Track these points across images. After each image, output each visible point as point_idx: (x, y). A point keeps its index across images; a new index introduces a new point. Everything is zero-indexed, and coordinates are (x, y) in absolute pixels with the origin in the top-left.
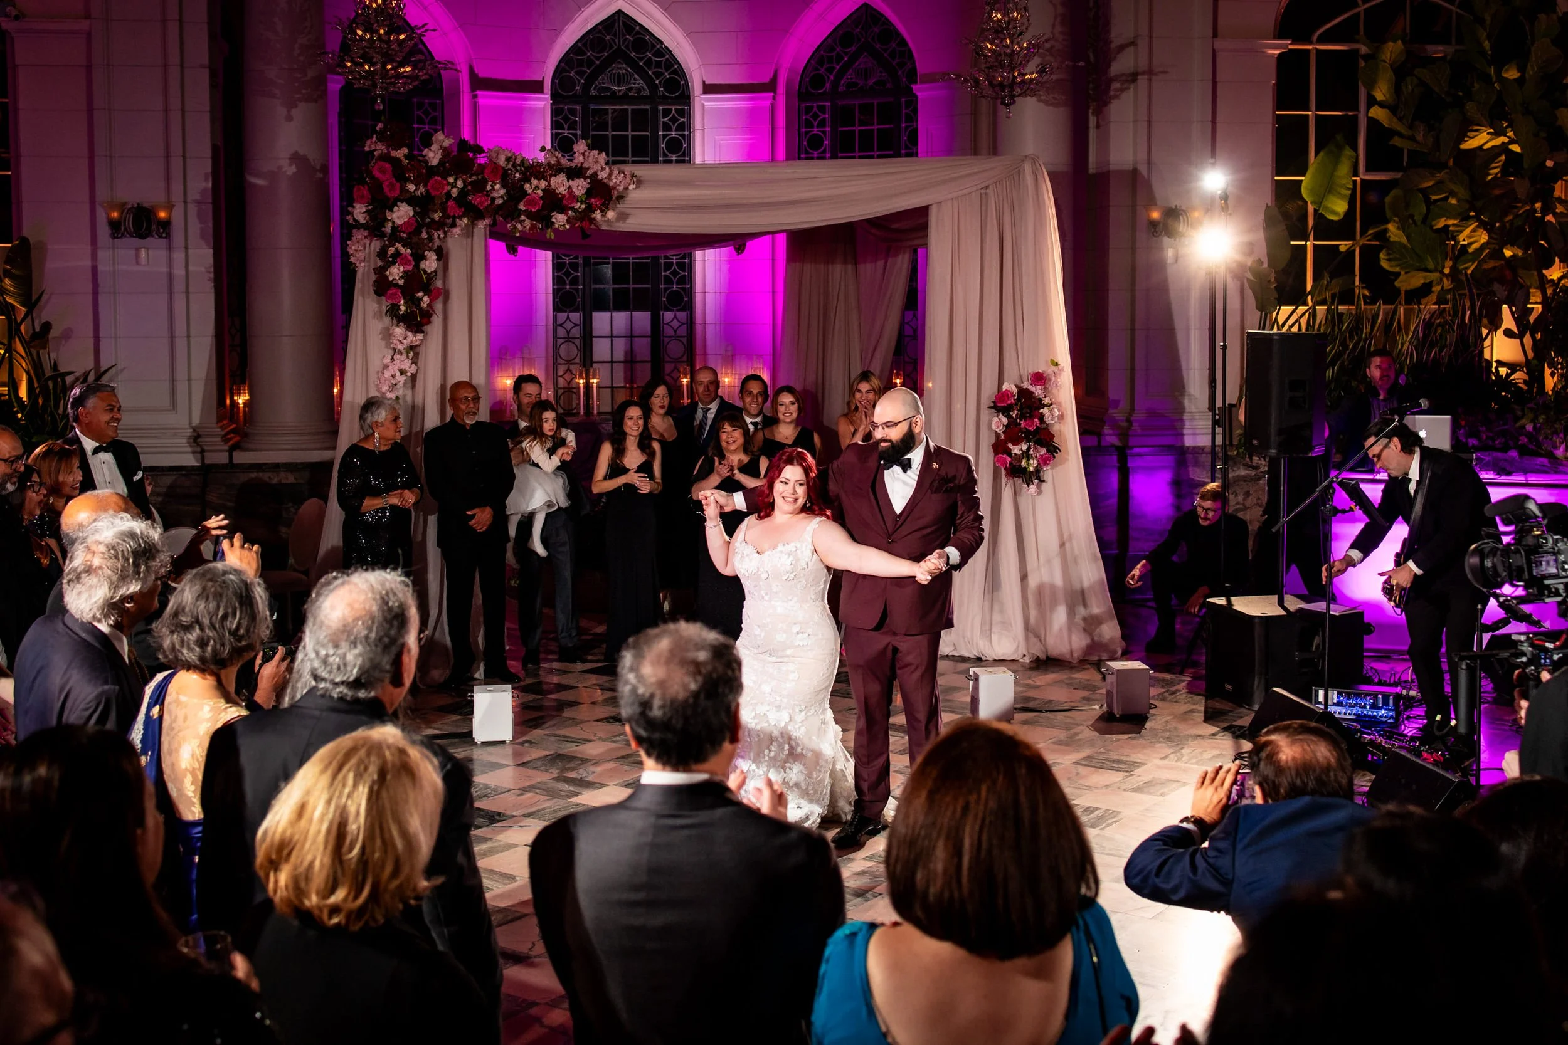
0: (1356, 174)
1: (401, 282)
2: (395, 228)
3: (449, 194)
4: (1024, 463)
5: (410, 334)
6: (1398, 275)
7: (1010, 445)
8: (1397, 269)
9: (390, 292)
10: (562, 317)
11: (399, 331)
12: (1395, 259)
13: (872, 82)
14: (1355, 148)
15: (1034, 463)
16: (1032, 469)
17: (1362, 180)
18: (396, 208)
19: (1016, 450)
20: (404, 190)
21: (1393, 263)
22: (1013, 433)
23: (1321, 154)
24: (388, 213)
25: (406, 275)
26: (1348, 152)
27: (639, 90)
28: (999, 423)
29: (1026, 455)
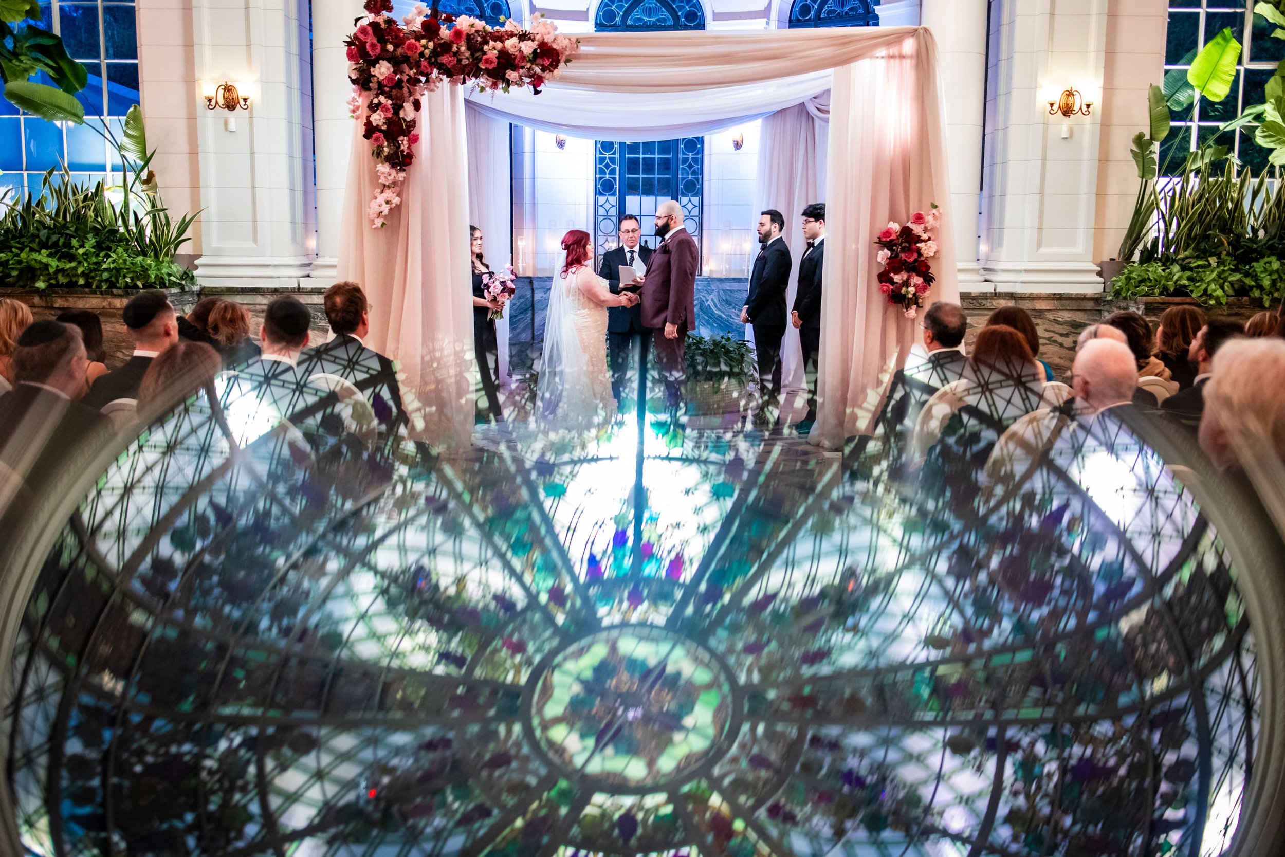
0: (1240, 62)
1: (384, 127)
2: (380, 83)
3: (422, 55)
4: (904, 290)
5: (393, 172)
6: (1271, 150)
7: (892, 275)
8: (1271, 146)
9: (374, 135)
10: (602, 199)
11: (384, 168)
12: (1270, 136)
13: (846, 9)
14: (1241, 43)
15: (912, 290)
16: (910, 296)
17: (1247, 71)
18: (377, 66)
19: (897, 278)
20: (384, 50)
21: (1268, 140)
22: (895, 265)
23: (1209, 45)
24: (372, 69)
25: (389, 121)
26: (1234, 43)
27: (664, 20)
28: (883, 255)
29: (906, 284)
